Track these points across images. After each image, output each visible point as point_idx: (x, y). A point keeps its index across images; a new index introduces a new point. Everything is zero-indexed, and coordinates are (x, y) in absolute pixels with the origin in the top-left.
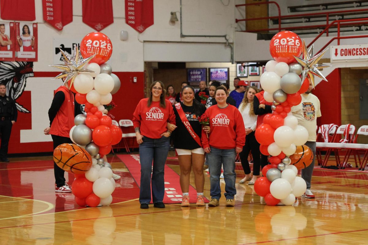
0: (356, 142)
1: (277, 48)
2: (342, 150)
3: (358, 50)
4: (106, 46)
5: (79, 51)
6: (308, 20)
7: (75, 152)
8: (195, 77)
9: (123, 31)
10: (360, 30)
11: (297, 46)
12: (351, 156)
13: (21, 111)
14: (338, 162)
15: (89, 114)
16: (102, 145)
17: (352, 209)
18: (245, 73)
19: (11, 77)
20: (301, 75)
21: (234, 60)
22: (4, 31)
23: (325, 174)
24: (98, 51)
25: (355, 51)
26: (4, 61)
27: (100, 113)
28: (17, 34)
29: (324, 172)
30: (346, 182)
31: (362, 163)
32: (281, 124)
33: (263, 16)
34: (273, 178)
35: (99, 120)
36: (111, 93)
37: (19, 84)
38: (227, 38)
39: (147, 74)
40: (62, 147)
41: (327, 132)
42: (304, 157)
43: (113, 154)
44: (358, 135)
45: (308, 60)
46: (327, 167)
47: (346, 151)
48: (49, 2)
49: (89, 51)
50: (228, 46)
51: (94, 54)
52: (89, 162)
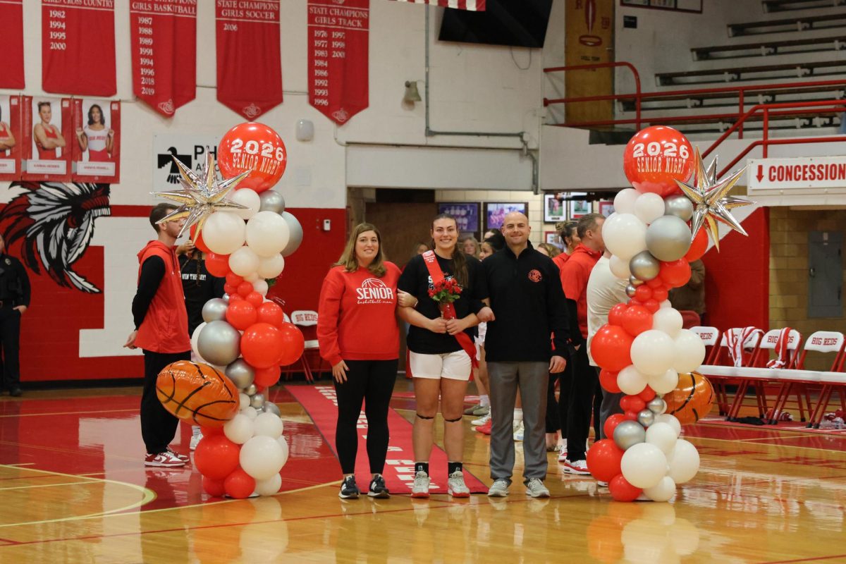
0: (802, 367)
1: (640, 162)
2: (770, 383)
3: (807, 170)
4: (274, 153)
5: (216, 162)
6: (698, 103)
7: (203, 380)
9: (303, 121)
10: (810, 125)
11: (683, 159)
12: (790, 397)
13: (81, 288)
14: (763, 409)
15: (233, 297)
16: (261, 365)
17: (790, 510)
18: (561, 214)
19: (63, 216)
20: (690, 222)
21: (539, 186)
22: (49, 118)
23: (734, 435)
24: (256, 163)
25: (800, 171)
26: (48, 182)
27: (257, 296)
28: (77, 125)
29: (731, 430)
30: (780, 453)
31: (814, 412)
32: (647, 325)
33: (603, 94)
34: (627, 443)
35: (255, 312)
36: (282, 253)
37: (79, 230)
38: (525, 138)
39: (353, 214)
40: (176, 369)
41: (739, 344)
42: (694, 397)
44: (807, 351)
45: (706, 188)
46: (739, 419)
47: (780, 385)
48: (146, 56)
49: (237, 162)
50: (527, 155)
51: (248, 169)
52: (234, 402)
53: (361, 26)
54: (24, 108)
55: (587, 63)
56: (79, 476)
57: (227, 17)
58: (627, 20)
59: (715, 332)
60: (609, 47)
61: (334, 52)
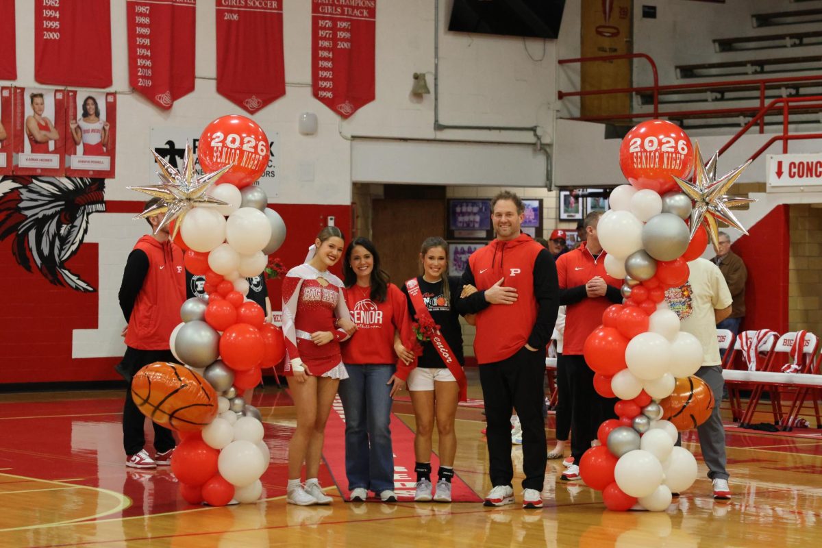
0: (818, 372)
1: (637, 158)
2: (790, 388)
4: (256, 147)
6: (719, 96)
7: (180, 382)
8: (466, 218)
9: (307, 114)
11: (681, 154)
12: (806, 403)
13: (74, 287)
14: (778, 415)
15: (214, 296)
16: (241, 367)
17: (807, 523)
18: (577, 212)
19: (56, 211)
20: (688, 220)
21: (553, 182)
22: (42, 110)
23: (747, 442)
24: (237, 157)
25: (821, 167)
26: (40, 176)
27: (237, 295)
28: (71, 117)
29: (745, 437)
30: (796, 462)
32: (643, 327)
33: (619, 87)
34: (621, 450)
35: (235, 312)
36: (264, 251)
37: (73, 226)
38: (539, 132)
39: (359, 211)
40: (151, 371)
41: (753, 347)
42: (692, 402)
43: (278, 387)
45: (706, 185)
46: (752, 425)
47: (796, 390)
48: (143, 46)
49: (217, 156)
50: (540, 150)
51: (229, 163)
52: (212, 406)
53: (367, 15)
54: (15, 100)
55: (604, 54)
56: (55, 482)
57: (227, 6)
58: (647, 10)
60: (626, 38)
61: (340, 43)
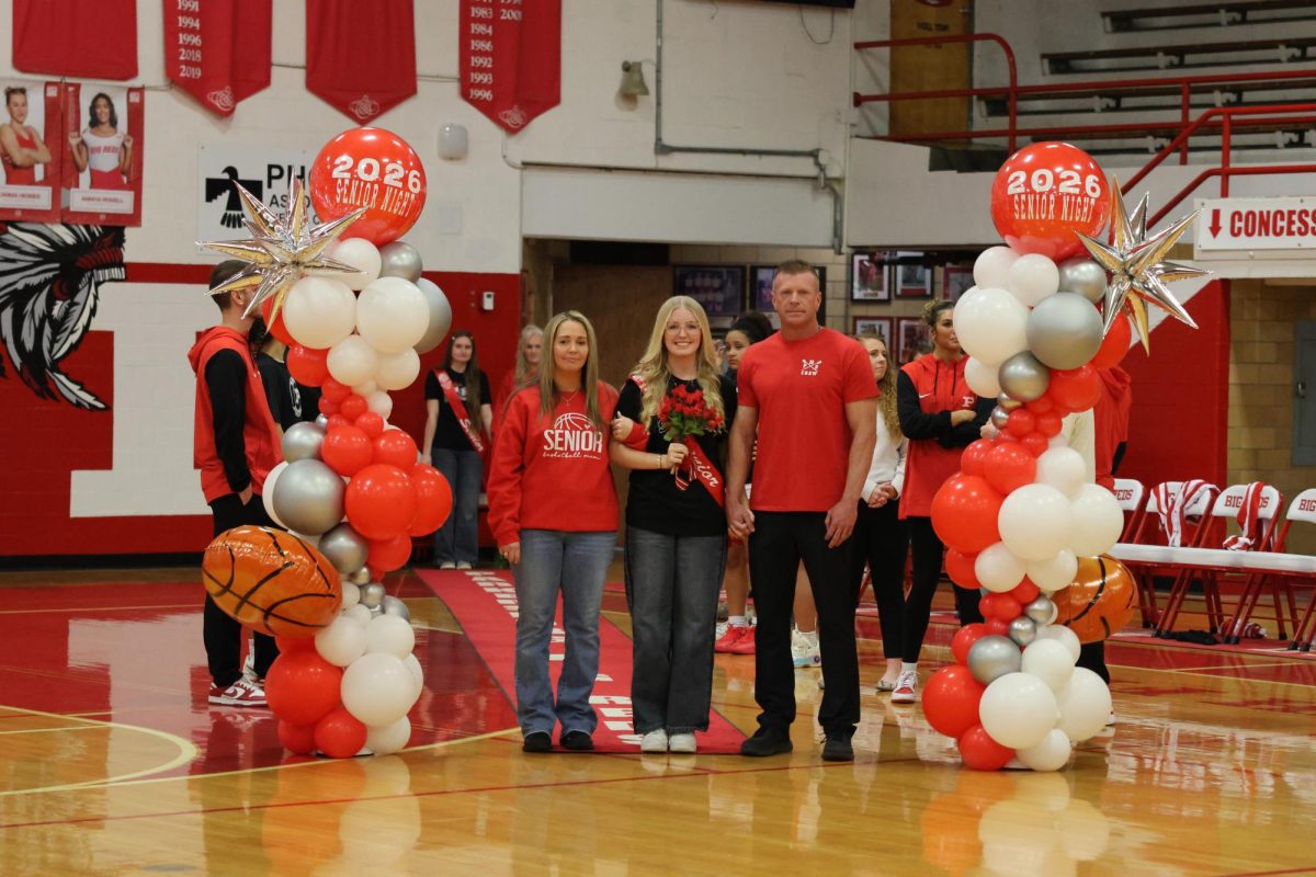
0: (1282, 548)
1: (1019, 203)
2: (1228, 574)
3: (1295, 218)
4: (405, 180)
6: (1112, 103)
7: (282, 558)
9: (451, 126)
10: (1301, 143)
11: (1090, 198)
12: (1262, 599)
13: (74, 402)
14: (1216, 617)
15: (334, 421)
16: (378, 535)
17: (1259, 788)
18: (880, 288)
19: (45, 279)
20: (1100, 304)
21: (845, 241)
22: (23, 115)
23: (1164, 657)
24: (374, 196)
25: (1282, 219)
26: (21, 222)
27: (373, 419)
28: (71, 126)
29: (1162, 652)
30: (1244, 692)
31: (1301, 625)
32: (1027, 476)
33: (953, 87)
34: (991, 673)
35: (370, 446)
36: (416, 347)
37: (73, 304)
38: (823, 159)
39: (532, 283)
40: (236, 539)
41: (1177, 509)
42: (1103, 597)
44: (1290, 521)
45: (1130, 248)
46: (1176, 633)
47: (1246, 578)
48: (188, 13)
49: (342, 194)
50: (824, 188)
51: (361, 206)
52: (334, 596)
55: (929, 34)
56: (71, 717)
59: (1136, 487)
60: (963, 8)
61: (504, 11)
